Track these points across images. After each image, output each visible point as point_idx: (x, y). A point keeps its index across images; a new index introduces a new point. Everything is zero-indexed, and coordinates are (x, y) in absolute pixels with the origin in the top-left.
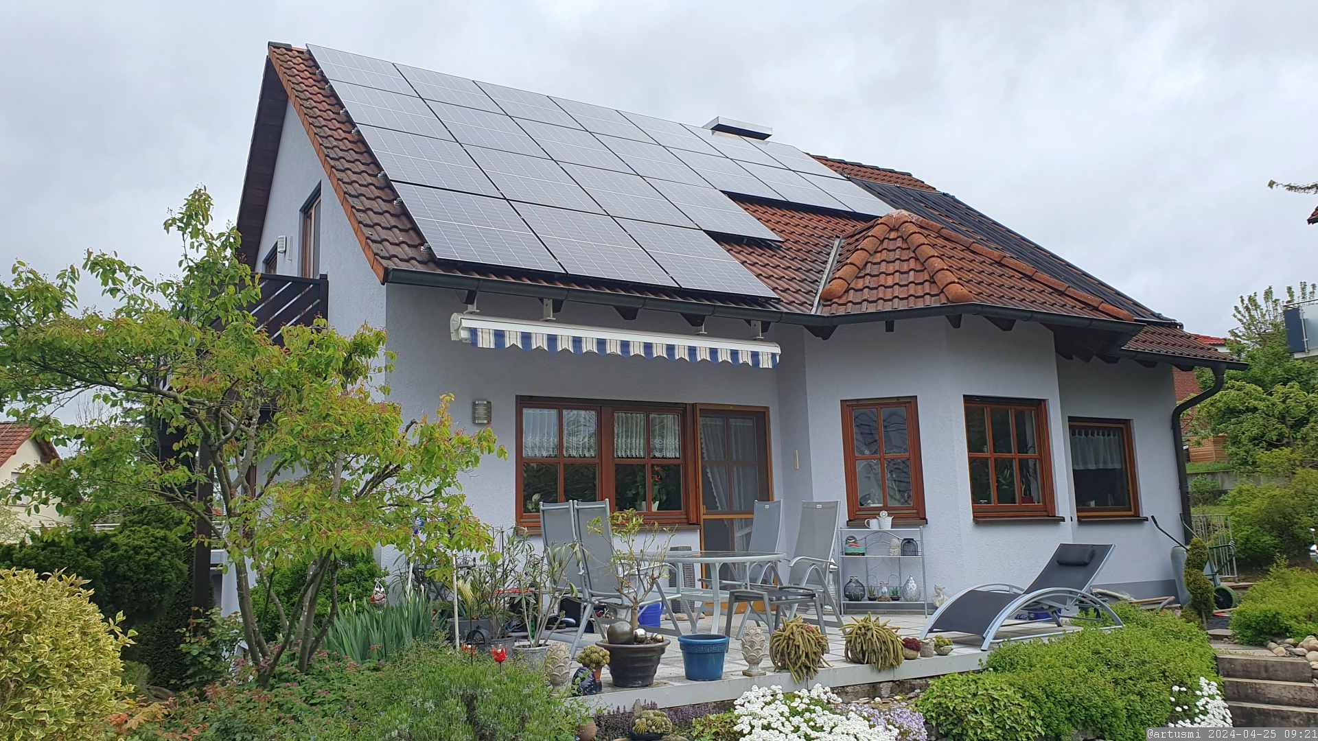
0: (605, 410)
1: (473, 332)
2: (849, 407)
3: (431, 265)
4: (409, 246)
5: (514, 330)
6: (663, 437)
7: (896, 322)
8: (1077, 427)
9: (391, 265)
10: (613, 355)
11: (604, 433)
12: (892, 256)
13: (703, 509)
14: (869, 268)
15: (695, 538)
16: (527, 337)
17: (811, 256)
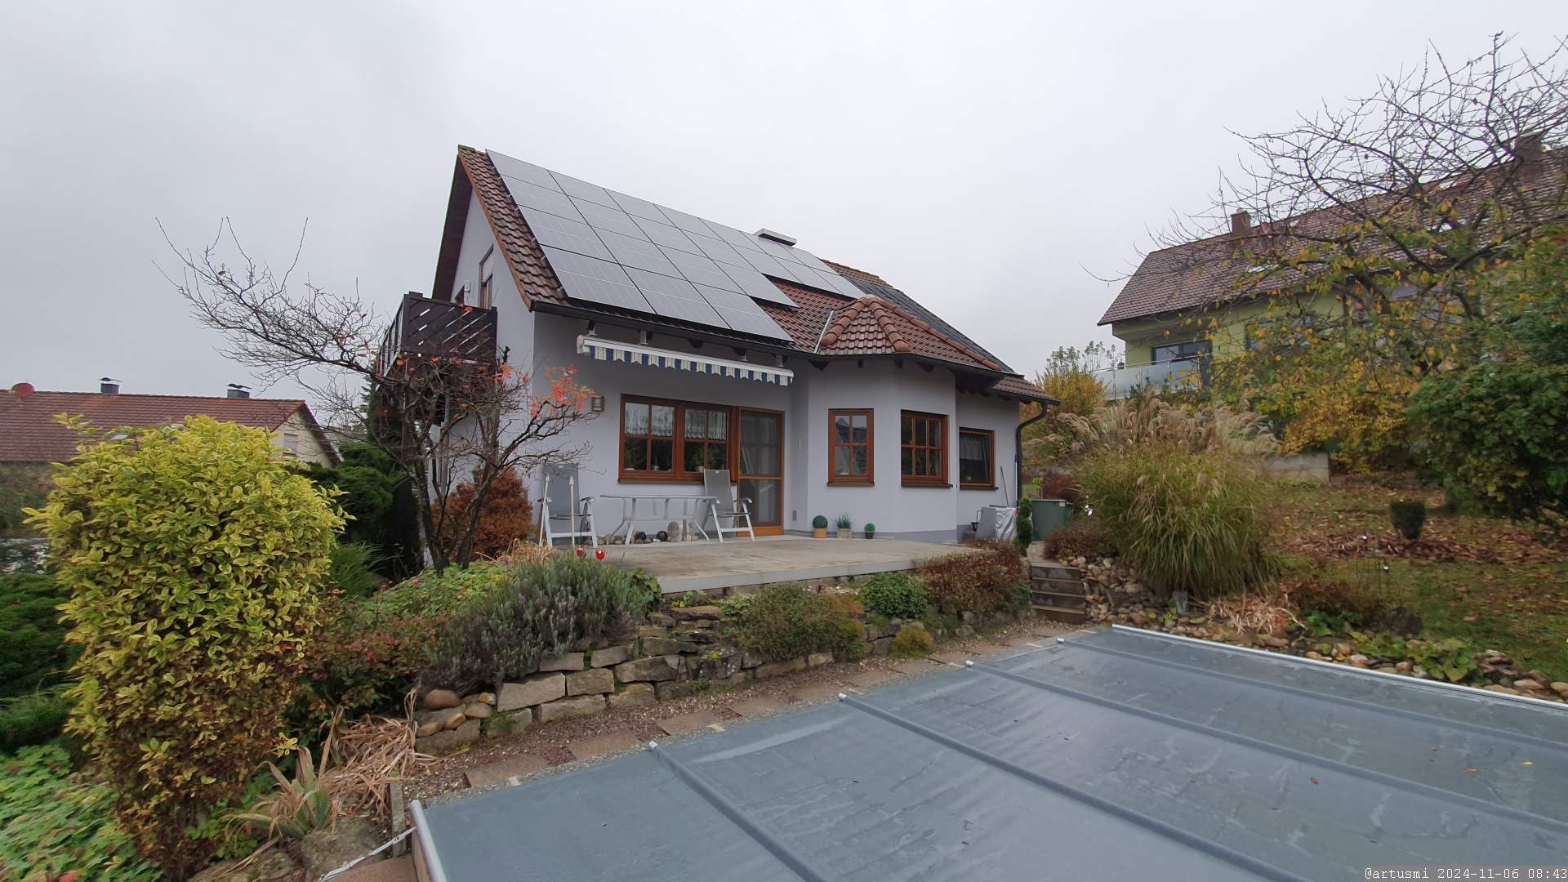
0: (680, 407)
1: (592, 348)
2: (833, 412)
3: (564, 302)
4: (550, 288)
5: (620, 349)
6: (716, 426)
7: (865, 363)
8: (964, 433)
9: (536, 299)
10: (686, 370)
11: (678, 420)
12: (864, 322)
13: (740, 472)
14: (850, 329)
15: (734, 490)
16: (628, 354)
17: (816, 319)
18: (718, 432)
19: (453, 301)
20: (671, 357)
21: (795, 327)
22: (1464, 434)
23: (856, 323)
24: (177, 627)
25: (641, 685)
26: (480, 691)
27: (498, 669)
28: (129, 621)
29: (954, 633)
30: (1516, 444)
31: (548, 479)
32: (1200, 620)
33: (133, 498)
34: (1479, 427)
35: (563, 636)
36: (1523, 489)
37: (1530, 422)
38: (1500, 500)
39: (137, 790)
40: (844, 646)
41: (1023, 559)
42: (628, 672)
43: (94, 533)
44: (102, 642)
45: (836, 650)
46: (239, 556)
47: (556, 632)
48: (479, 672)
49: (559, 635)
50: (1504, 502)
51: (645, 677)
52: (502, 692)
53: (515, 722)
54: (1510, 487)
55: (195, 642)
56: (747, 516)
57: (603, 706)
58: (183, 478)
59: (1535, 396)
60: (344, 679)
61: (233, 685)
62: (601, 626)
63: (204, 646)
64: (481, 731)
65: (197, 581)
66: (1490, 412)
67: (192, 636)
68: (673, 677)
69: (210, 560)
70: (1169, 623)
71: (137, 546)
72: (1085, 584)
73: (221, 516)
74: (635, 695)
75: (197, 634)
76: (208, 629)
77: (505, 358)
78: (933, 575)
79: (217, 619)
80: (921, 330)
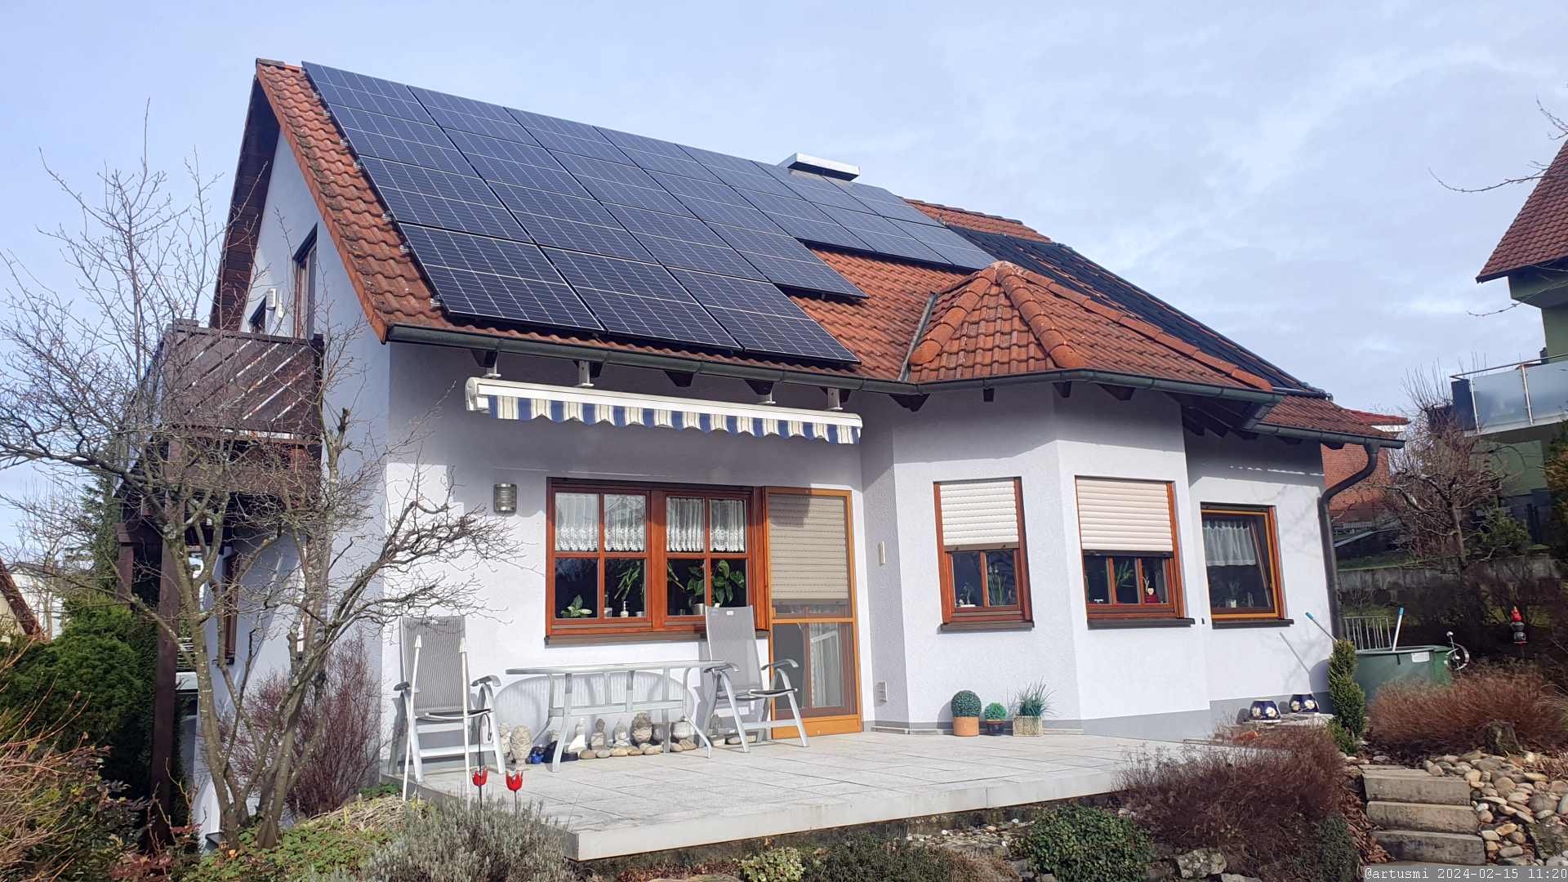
0: (655, 494)
1: (493, 400)
4: (417, 298)
5: (541, 396)
6: (724, 525)
7: (1000, 391)
9: (393, 320)
10: (663, 427)
11: (654, 520)
12: (992, 314)
13: (771, 612)
14: (965, 331)
15: (763, 647)
16: (557, 406)
17: (900, 316)
18: (731, 539)
19: (246, 328)
20: (635, 405)
21: (862, 333)
23: (975, 317)
31: (418, 643)
56: (791, 695)
77: (342, 428)
80: (1105, 321)
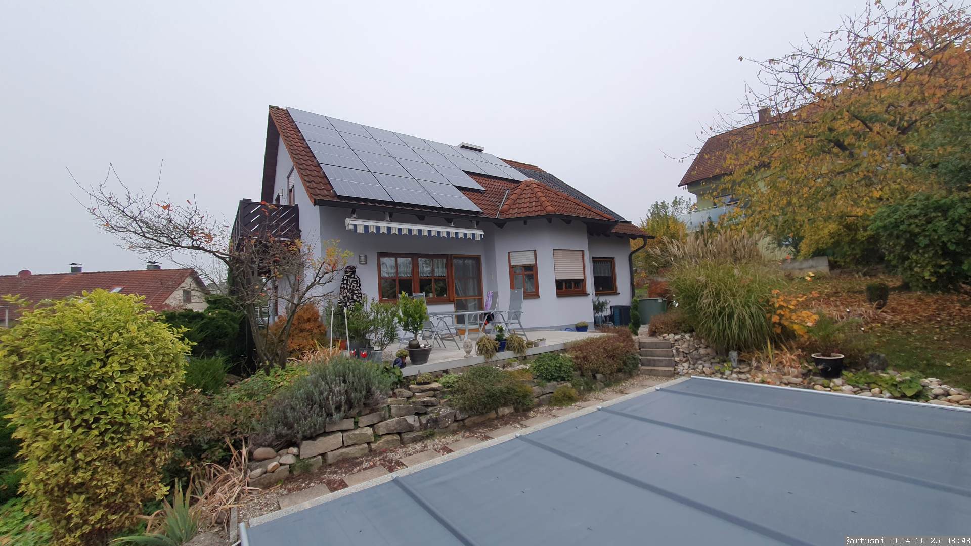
0: (415, 257)
1: (355, 226)
2: (511, 254)
3: (336, 198)
4: (327, 190)
5: (372, 225)
6: (438, 267)
7: (529, 221)
8: (595, 260)
9: (317, 198)
10: (415, 235)
11: (415, 265)
12: (526, 196)
13: (455, 295)
14: (518, 201)
15: (452, 307)
16: (378, 228)
17: (497, 196)
18: (440, 271)
20: (405, 227)
21: (484, 202)
22: (907, 240)
23: (521, 197)
24: (84, 424)
25: (391, 436)
26: (288, 447)
27: (298, 433)
28: (52, 422)
29: (591, 388)
30: (941, 244)
32: (748, 369)
33: (48, 345)
34: (916, 235)
35: (338, 408)
36: (948, 273)
37: (948, 229)
38: (933, 280)
39: (68, 527)
40: (520, 402)
41: (634, 337)
42: (382, 428)
43: (26, 369)
44: (37, 436)
45: (516, 405)
46: (120, 377)
47: (333, 407)
48: (287, 435)
49: (336, 408)
50: (937, 281)
51: (394, 430)
52: (302, 447)
53: (311, 465)
54: (939, 272)
55: (96, 432)
57: (367, 451)
58: (81, 330)
59: (951, 213)
60: (202, 445)
61: (123, 457)
62: (363, 400)
63: (102, 434)
64: (291, 472)
65: (94, 394)
66: (923, 225)
67: (93, 429)
68: (411, 429)
69: (100, 380)
70: (727, 372)
71: (53, 375)
72: (674, 351)
73: (106, 352)
74: (388, 442)
75: (97, 427)
76: (103, 424)
78: (577, 351)
79: (109, 417)
80: (563, 198)
